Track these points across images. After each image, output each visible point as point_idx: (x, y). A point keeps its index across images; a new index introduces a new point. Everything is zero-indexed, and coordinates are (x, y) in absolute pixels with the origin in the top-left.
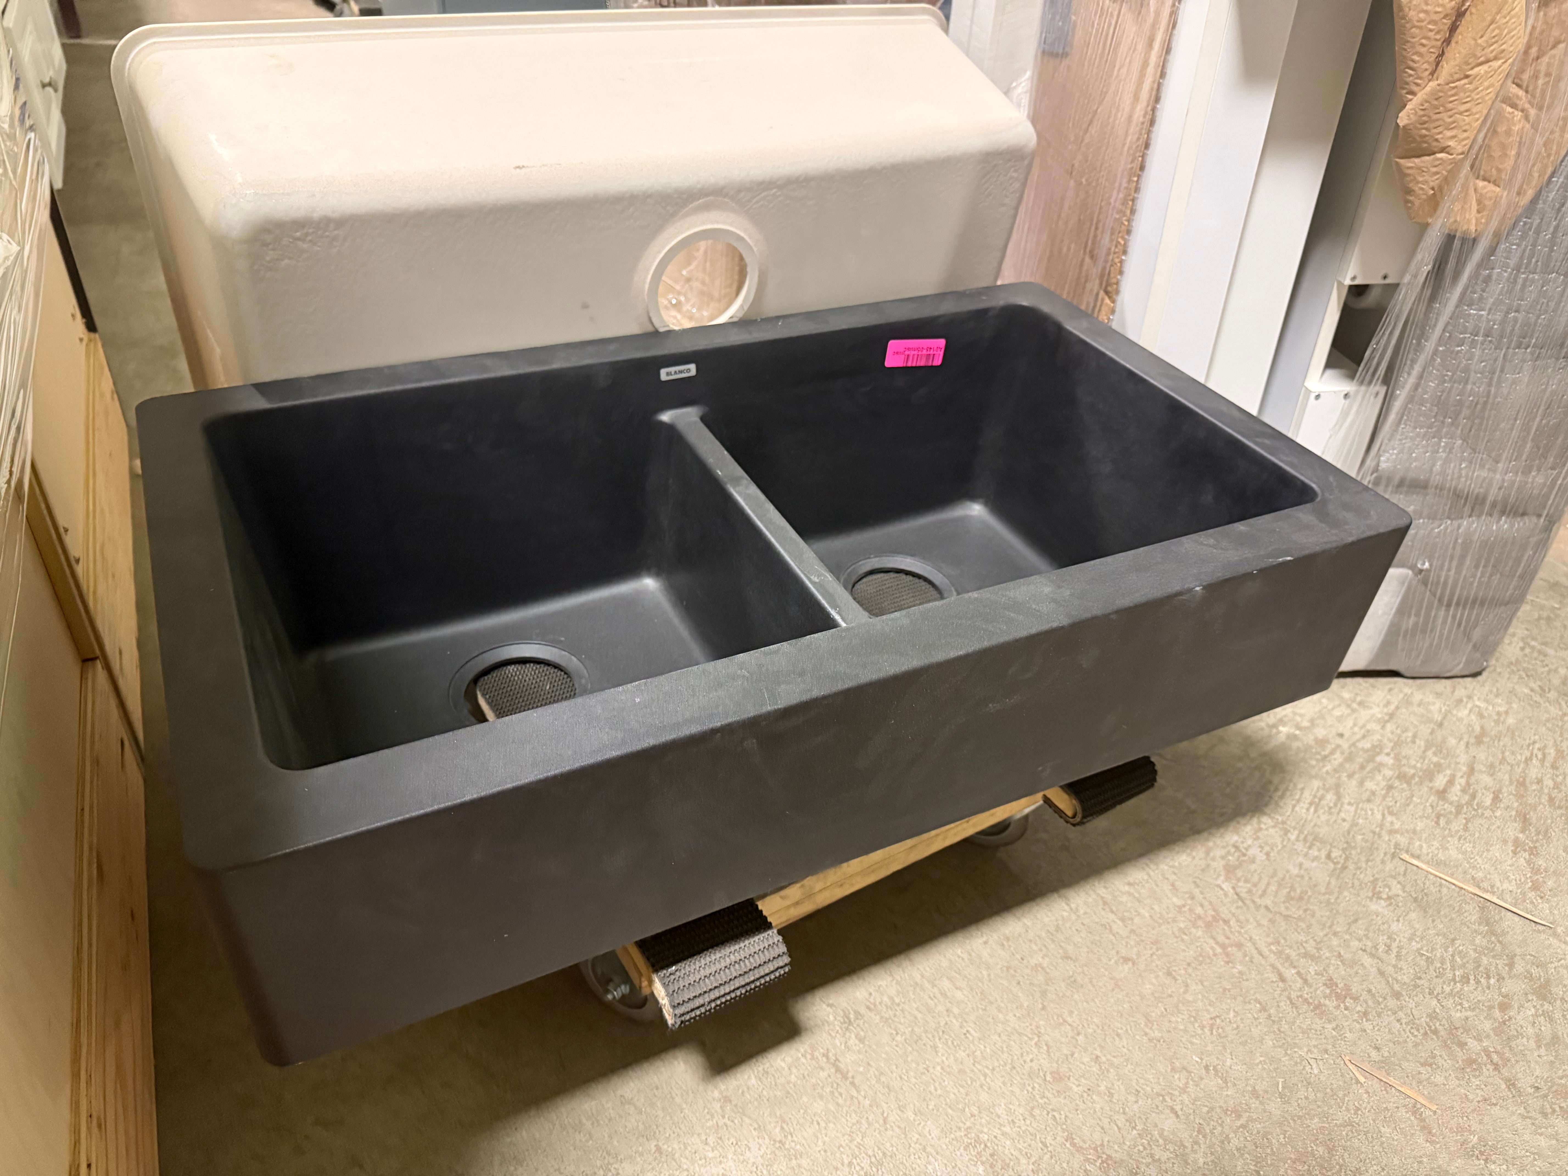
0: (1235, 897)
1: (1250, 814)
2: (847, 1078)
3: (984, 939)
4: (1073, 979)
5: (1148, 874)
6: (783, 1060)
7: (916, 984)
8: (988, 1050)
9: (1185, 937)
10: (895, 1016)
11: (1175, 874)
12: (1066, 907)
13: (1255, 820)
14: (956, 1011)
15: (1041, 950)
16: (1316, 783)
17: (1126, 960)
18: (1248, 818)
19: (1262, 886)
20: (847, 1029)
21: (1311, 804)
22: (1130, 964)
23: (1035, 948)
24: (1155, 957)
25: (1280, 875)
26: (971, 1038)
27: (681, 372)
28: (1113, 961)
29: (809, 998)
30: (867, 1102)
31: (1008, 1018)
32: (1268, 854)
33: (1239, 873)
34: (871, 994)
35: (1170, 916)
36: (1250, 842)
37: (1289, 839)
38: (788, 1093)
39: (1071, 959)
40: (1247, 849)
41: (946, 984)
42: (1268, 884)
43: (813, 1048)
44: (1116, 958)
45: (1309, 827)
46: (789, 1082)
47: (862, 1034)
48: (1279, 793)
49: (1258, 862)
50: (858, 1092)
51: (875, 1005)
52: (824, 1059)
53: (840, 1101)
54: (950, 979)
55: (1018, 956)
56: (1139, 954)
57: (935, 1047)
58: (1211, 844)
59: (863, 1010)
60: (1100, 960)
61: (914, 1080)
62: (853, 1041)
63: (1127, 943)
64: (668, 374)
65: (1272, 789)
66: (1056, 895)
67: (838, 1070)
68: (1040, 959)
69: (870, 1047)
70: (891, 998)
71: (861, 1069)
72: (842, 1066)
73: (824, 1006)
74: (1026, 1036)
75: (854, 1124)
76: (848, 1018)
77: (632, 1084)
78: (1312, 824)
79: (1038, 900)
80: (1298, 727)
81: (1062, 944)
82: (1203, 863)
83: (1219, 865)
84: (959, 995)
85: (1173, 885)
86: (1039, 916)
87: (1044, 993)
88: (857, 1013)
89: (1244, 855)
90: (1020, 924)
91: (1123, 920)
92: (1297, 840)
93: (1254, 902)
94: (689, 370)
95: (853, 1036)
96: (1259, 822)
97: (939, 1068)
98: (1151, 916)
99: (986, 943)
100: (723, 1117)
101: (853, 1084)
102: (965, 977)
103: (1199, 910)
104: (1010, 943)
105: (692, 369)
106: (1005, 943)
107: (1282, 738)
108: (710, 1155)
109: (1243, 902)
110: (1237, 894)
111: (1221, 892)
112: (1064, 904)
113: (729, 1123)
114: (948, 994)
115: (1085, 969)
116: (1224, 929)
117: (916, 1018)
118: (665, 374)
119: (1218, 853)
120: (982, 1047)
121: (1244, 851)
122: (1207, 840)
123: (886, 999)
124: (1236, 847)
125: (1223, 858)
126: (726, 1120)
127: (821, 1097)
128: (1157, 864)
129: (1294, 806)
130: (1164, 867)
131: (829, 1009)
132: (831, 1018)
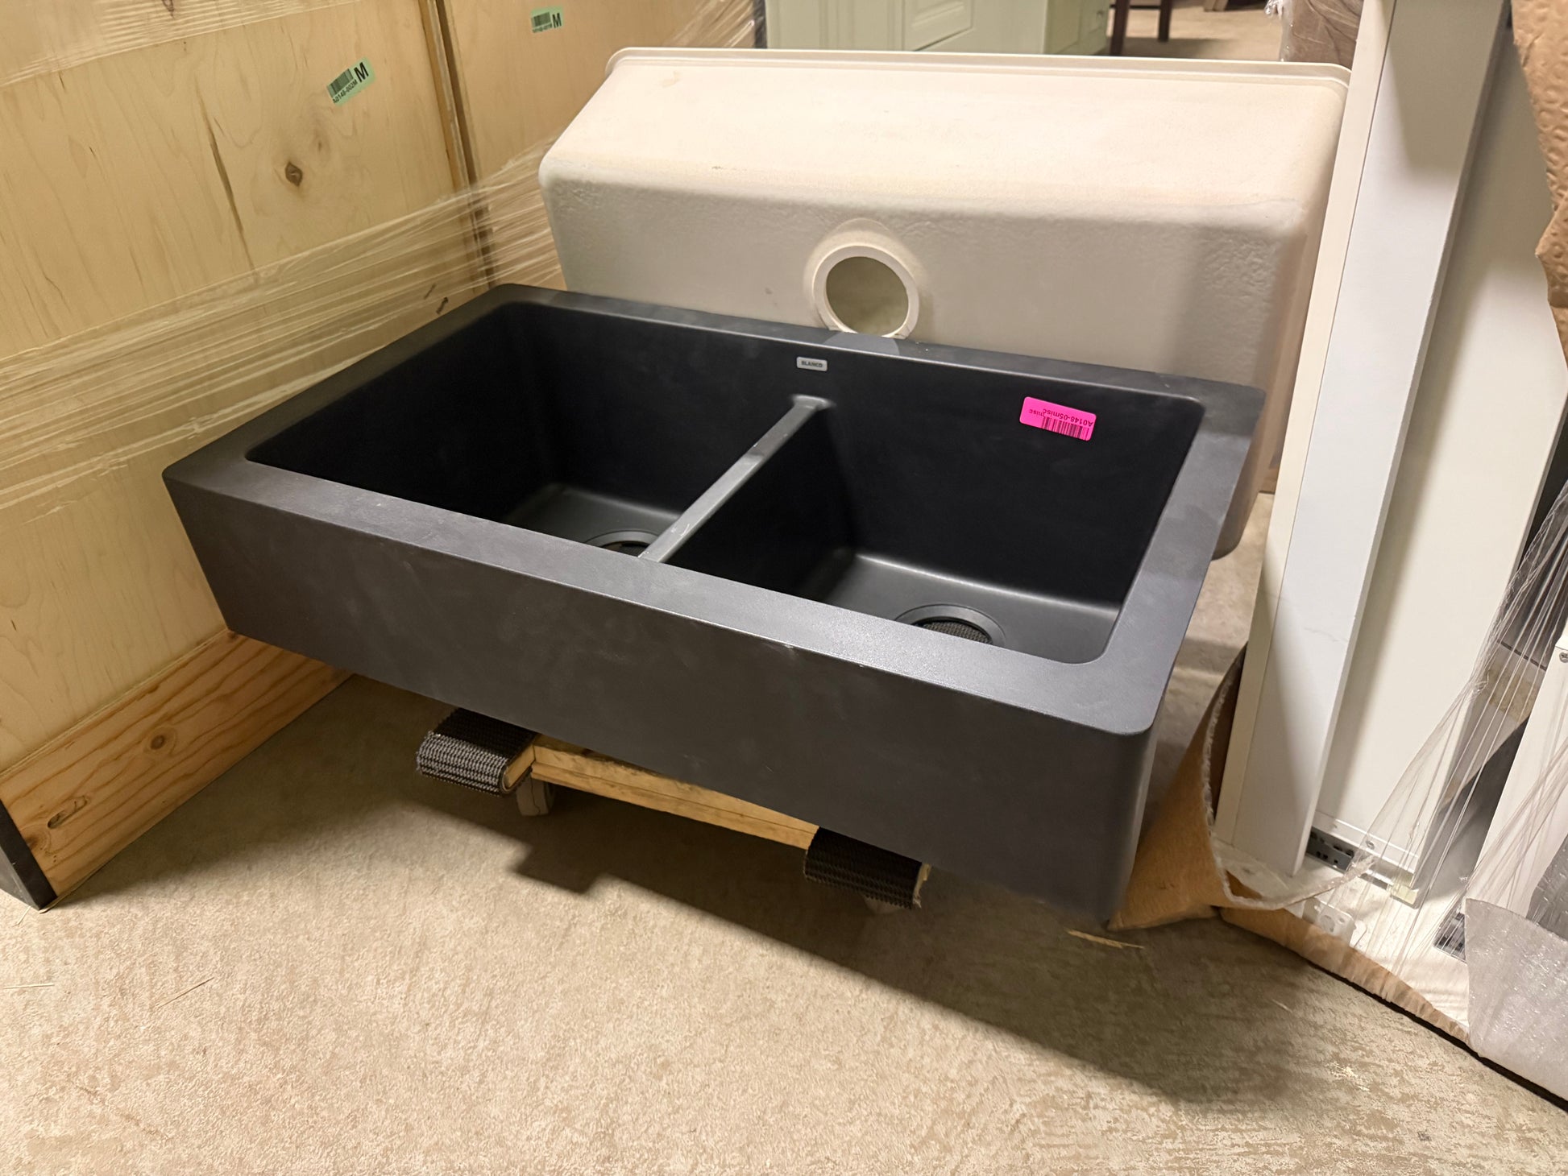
0: (1013, 1122)
1: (1160, 1092)
2: (564, 938)
3: (765, 952)
4: (777, 1032)
5: (964, 1037)
6: (553, 897)
7: (681, 933)
8: (655, 1008)
9: (912, 1098)
10: (641, 936)
11: (989, 1057)
12: (857, 993)
13: (1155, 1099)
14: (677, 969)
15: (789, 995)
16: (1294, 1138)
17: (838, 1062)
18: (1150, 1091)
19: (1057, 1141)
20: (606, 916)
21: (1248, 1144)
22: (836, 1066)
23: (789, 990)
24: (863, 1083)
25: (1093, 1153)
26: (658, 991)
27: (815, 364)
28: (827, 1052)
29: (617, 881)
30: (552, 960)
31: (698, 1005)
32: (1111, 1130)
33: (1052, 1113)
34: (648, 912)
35: (928, 1075)
36: (1110, 1107)
37: (1161, 1143)
38: (528, 914)
39: (800, 1020)
40: (1096, 1107)
41: (697, 951)
42: (1064, 1146)
43: (575, 907)
44: (831, 1054)
45: (1204, 1157)
46: (537, 909)
47: (609, 926)
48: (1225, 1107)
49: (1089, 1124)
50: (557, 950)
51: (640, 920)
52: (570, 917)
53: (543, 944)
54: (705, 951)
55: (768, 983)
56: (852, 1069)
57: (631, 973)
58: (1068, 1072)
59: (631, 915)
60: (819, 1041)
61: (591, 976)
62: (598, 925)
63: (859, 1054)
64: (803, 363)
65: (1224, 1098)
66: (863, 979)
67: (568, 930)
68: (779, 999)
69: (601, 936)
70: (655, 926)
71: (578, 942)
72: (573, 929)
73: (616, 893)
74: (690, 1026)
75: (528, 962)
76: (616, 911)
77: (480, 838)
78: (1215, 1158)
79: (844, 969)
80: (1375, 1087)
81: (811, 1008)
82: (1030, 1075)
83: (1041, 1089)
84: (694, 965)
85: (971, 1062)
86: (827, 977)
87: (745, 1018)
88: (625, 914)
89: (1086, 1108)
90: (806, 968)
91: (884, 1039)
92: (1169, 1152)
93: (1023, 1141)
94: (821, 365)
95: (603, 922)
96: (1153, 1104)
97: (614, 985)
98: (911, 1060)
99: (762, 956)
100: (486, 893)
101: (562, 943)
102: (715, 960)
103: (960, 1096)
104: (777, 972)
105: (823, 365)
106: (774, 968)
107: (1332, 1076)
108: (454, 903)
109: (1012, 1131)
110: (1018, 1121)
111: (1007, 1107)
112: (858, 989)
113: (484, 899)
114: (689, 958)
115: (799, 1036)
116: (956, 1127)
117: (649, 949)
118: (802, 362)
119: (1062, 1083)
120: (655, 1002)
121: (1091, 1105)
122: (1070, 1067)
123: (651, 923)
124: (1089, 1096)
125: (1058, 1089)
126: (484, 896)
127: (538, 932)
128: (986, 1038)
129: (1223, 1129)
130: (989, 1045)
131: (615, 897)
132: (609, 902)
